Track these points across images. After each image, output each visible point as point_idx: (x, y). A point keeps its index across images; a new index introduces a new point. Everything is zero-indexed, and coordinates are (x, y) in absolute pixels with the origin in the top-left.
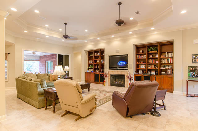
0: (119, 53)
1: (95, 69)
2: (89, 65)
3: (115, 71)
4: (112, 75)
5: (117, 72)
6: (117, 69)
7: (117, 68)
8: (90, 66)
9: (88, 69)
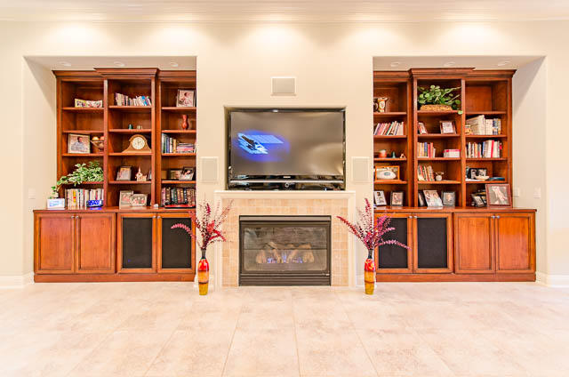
0: (291, 93)
1: (115, 191)
2: (68, 163)
3: (267, 200)
4: (245, 224)
5: (285, 202)
6: (281, 187)
7: (281, 177)
8: (72, 169)
9: (63, 191)
